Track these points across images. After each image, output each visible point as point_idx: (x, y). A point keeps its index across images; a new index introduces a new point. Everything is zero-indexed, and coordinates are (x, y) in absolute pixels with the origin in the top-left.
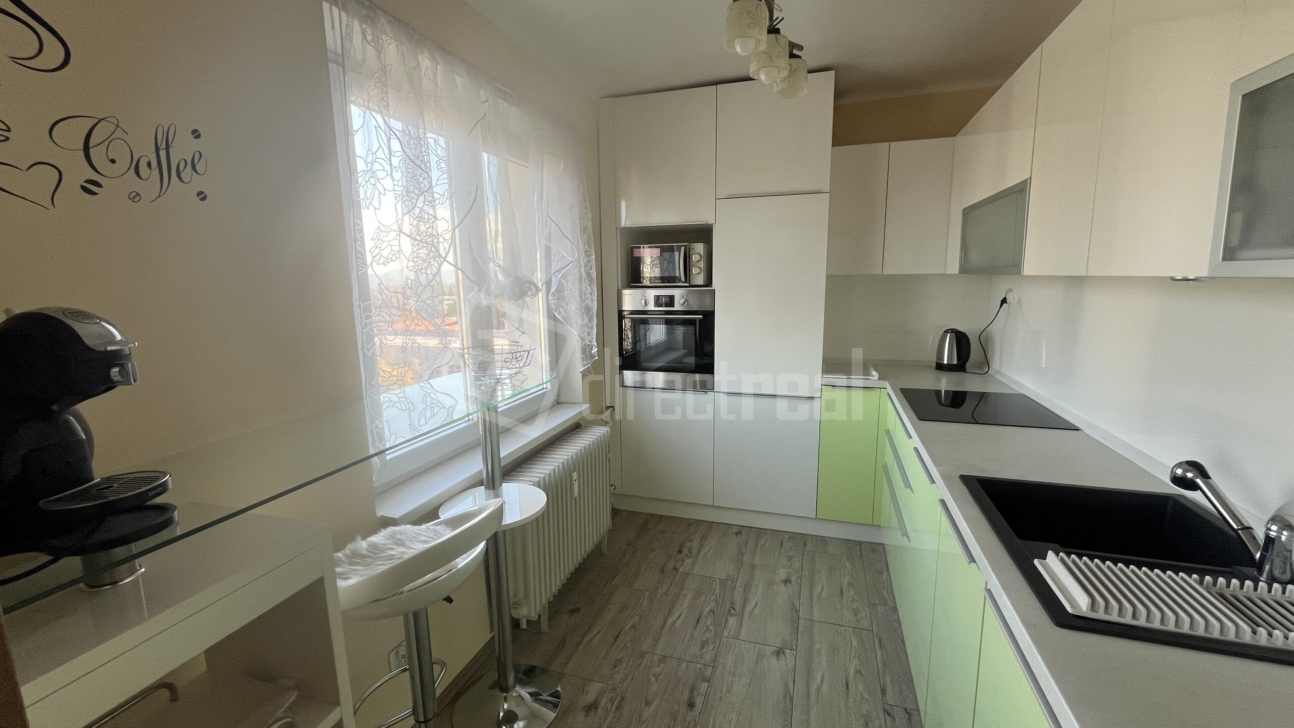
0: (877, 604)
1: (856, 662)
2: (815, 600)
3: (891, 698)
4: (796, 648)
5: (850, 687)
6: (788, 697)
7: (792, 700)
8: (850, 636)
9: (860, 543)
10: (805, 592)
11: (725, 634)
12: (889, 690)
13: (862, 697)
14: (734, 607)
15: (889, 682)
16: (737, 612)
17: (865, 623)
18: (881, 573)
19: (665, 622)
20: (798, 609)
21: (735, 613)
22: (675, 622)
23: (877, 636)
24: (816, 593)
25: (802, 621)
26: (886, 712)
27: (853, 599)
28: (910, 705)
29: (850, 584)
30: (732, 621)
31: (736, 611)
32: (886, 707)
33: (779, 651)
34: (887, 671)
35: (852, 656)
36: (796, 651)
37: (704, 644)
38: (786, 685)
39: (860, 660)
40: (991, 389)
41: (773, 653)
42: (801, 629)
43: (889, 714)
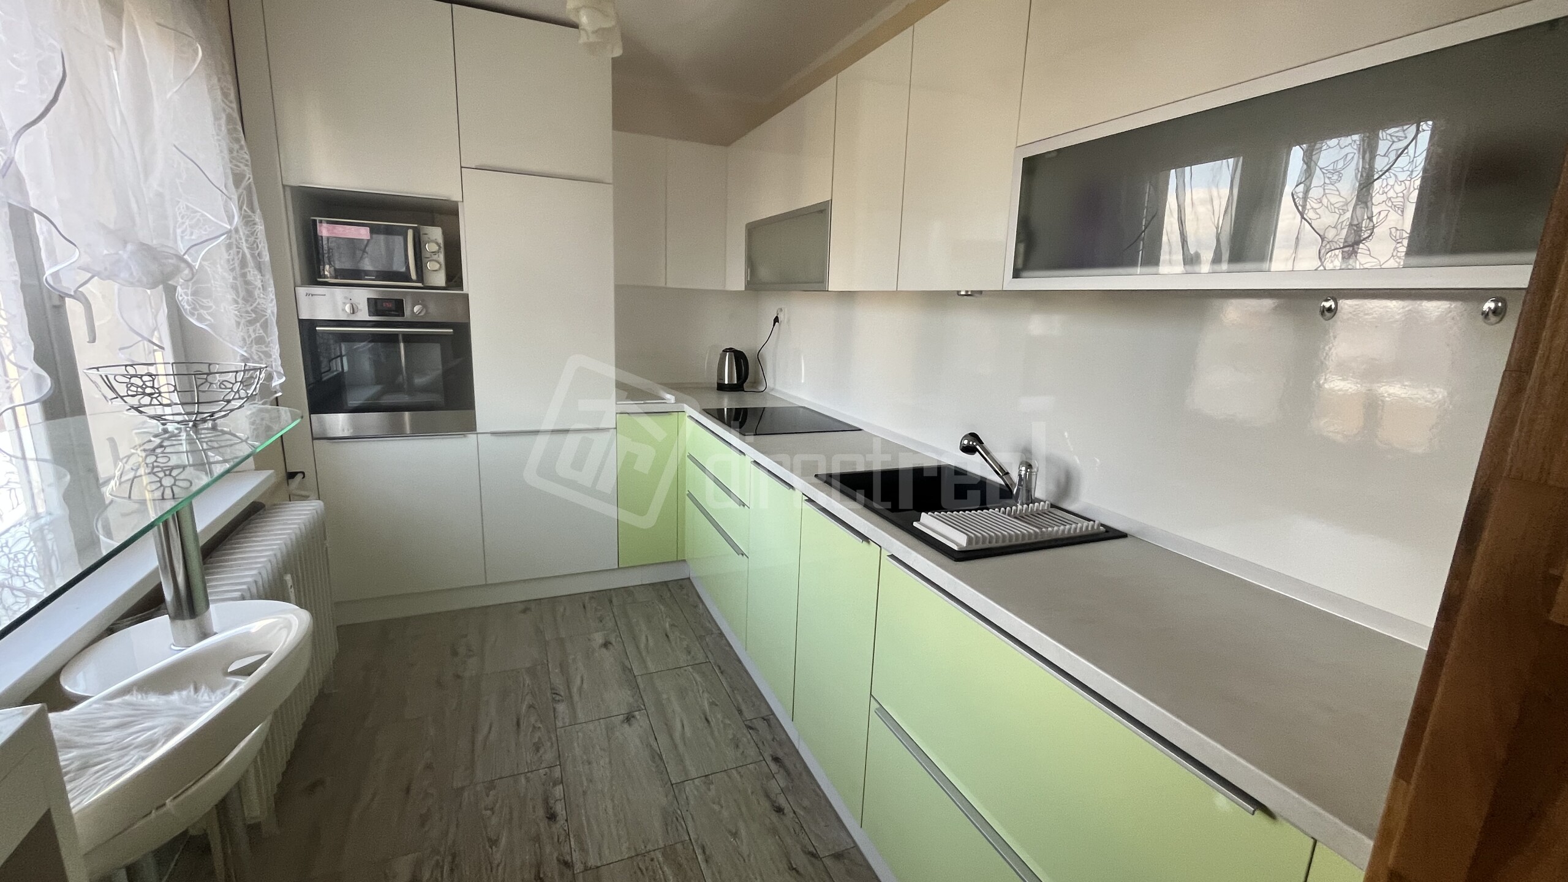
0: (704, 636)
1: (706, 695)
2: (644, 654)
3: (748, 714)
4: (644, 705)
5: (710, 720)
6: (657, 757)
7: (661, 759)
8: (692, 675)
9: (665, 583)
10: (631, 649)
11: (559, 724)
12: (743, 707)
13: (725, 724)
14: (557, 692)
15: (740, 700)
16: (562, 694)
17: (701, 657)
18: (696, 607)
19: (473, 743)
20: (630, 668)
21: (560, 698)
22: (487, 737)
23: (715, 664)
24: (642, 646)
25: (639, 680)
26: (750, 728)
27: (681, 639)
28: (765, 713)
29: (672, 625)
30: (561, 708)
31: (561, 696)
32: (747, 723)
33: (628, 717)
34: (735, 692)
35: (701, 692)
36: (645, 709)
37: (537, 747)
38: (649, 745)
39: (708, 692)
40: (769, 404)
41: (623, 722)
42: (641, 686)
43: (751, 728)
